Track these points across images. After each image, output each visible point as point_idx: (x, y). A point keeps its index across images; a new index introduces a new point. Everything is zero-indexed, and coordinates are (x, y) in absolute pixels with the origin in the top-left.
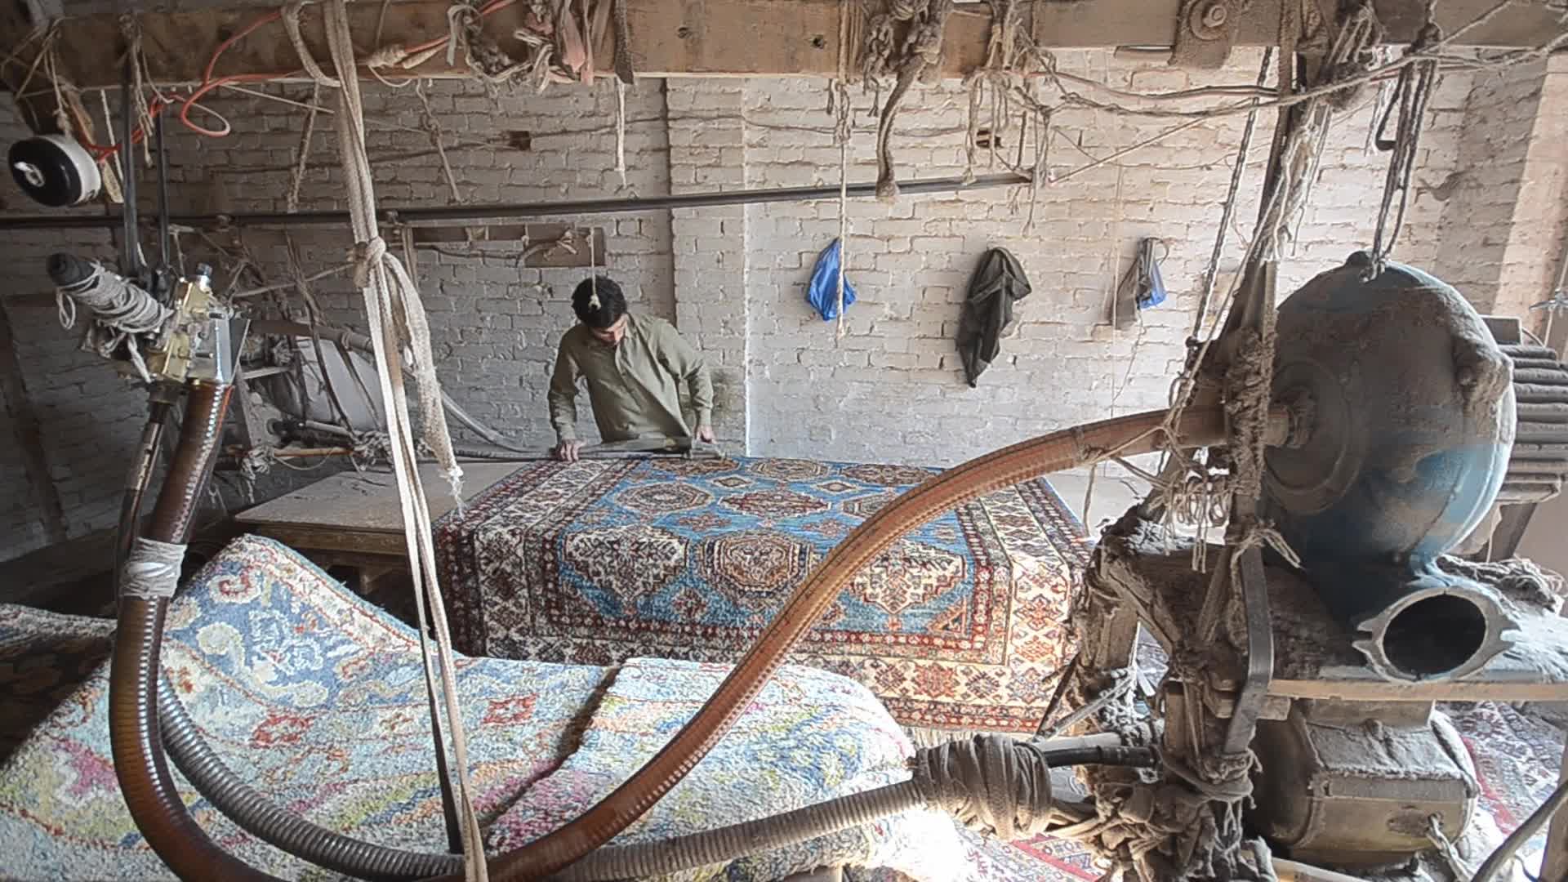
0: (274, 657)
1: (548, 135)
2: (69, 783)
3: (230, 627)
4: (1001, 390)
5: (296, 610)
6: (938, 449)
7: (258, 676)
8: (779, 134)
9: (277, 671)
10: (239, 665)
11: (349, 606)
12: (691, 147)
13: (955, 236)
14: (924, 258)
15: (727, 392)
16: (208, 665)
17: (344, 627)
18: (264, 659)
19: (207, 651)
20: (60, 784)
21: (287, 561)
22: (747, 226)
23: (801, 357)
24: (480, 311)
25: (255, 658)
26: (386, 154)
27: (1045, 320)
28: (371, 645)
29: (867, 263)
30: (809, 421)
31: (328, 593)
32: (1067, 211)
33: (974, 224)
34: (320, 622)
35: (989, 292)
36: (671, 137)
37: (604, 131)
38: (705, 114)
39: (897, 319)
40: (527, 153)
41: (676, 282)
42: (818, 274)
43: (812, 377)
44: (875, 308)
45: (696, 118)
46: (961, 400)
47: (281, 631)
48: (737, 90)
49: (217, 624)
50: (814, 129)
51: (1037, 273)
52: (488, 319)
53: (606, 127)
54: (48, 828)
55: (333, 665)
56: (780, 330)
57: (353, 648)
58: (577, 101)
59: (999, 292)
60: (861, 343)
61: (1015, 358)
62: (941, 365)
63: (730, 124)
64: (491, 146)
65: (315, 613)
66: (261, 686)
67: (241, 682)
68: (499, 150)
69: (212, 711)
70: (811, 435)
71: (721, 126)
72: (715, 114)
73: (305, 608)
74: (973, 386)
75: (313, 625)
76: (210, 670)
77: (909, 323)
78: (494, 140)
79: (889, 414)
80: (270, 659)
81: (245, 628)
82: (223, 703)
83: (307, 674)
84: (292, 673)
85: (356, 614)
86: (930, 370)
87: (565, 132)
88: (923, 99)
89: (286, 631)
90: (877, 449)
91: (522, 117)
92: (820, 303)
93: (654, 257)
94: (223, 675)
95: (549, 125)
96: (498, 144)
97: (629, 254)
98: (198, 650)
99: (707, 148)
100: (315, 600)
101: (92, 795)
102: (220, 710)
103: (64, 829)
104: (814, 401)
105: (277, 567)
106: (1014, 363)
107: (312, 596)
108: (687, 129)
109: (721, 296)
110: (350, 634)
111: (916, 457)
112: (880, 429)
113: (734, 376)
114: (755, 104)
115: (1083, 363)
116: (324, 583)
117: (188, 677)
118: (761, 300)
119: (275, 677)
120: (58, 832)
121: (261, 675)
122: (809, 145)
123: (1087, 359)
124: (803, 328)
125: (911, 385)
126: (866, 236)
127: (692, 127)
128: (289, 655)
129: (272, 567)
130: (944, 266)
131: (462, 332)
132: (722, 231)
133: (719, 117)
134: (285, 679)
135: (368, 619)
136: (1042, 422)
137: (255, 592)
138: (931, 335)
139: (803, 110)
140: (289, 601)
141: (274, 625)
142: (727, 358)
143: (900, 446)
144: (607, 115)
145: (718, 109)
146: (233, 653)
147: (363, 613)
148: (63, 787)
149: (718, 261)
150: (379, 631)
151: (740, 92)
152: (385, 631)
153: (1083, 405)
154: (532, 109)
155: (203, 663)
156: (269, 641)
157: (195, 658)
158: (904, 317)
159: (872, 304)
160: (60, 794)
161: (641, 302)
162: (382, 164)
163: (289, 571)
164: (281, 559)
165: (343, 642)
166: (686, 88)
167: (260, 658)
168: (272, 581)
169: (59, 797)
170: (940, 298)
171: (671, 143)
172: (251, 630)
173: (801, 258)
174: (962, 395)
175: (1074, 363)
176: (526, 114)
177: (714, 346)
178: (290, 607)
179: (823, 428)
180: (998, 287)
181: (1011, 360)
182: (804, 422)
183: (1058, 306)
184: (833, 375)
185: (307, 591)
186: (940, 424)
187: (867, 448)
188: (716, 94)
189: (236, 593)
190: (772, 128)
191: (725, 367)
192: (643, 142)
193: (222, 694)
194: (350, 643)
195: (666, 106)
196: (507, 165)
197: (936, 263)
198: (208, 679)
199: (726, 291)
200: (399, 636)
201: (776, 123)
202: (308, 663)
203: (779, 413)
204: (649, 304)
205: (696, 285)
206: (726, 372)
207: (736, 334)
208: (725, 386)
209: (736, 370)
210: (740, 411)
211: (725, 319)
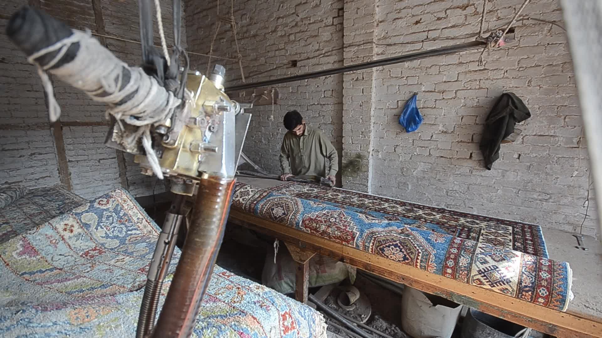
0: (107, 229)
1: (303, 60)
2: (18, 251)
3: (95, 215)
4: (508, 173)
5: (121, 215)
6: (467, 201)
7: (98, 233)
8: (391, 47)
9: (106, 233)
10: (93, 228)
11: (143, 217)
12: (352, 58)
13: (482, 88)
14: (463, 101)
15: (361, 163)
16: (81, 226)
17: (138, 224)
18: (103, 228)
19: (83, 221)
20: (16, 250)
21: (126, 198)
22: (374, 90)
23: (396, 149)
24: (278, 127)
25: (99, 228)
26: (255, 73)
27: (542, 133)
28: (146, 233)
29: (432, 104)
30: (398, 179)
31: (136, 211)
32: (561, 69)
33: (495, 81)
34: (129, 220)
35: (498, 117)
36: (344, 54)
37: (321, 56)
38: (358, 44)
39: (446, 132)
40: (296, 68)
41: (343, 115)
42: (405, 110)
43: (401, 159)
44: (434, 127)
45: (355, 45)
46: (482, 176)
47: (113, 220)
48: (372, 30)
49: (91, 213)
50: (408, 43)
51: (537, 106)
52: (280, 130)
53: (322, 54)
54: (5, 263)
55: (128, 236)
56: (387, 136)
57: (138, 232)
58: (313, 46)
59: (503, 118)
60: (426, 144)
61: (520, 155)
62: (471, 156)
63: (368, 46)
64: (285, 67)
65: (128, 217)
66: (98, 237)
67: (90, 234)
68: (287, 68)
69: (76, 241)
70: (399, 186)
71: (364, 48)
72: (362, 42)
73: (125, 215)
74: (489, 169)
75: (126, 221)
76: (82, 227)
77: (452, 134)
78: (286, 64)
79: (439, 180)
80: (105, 229)
81: (100, 217)
82: (81, 239)
83: (117, 237)
84: (111, 236)
85: (144, 220)
86: (464, 159)
87: (308, 58)
88: (466, 20)
89: (115, 220)
90: (432, 197)
91: (295, 55)
92: (405, 124)
93: (336, 105)
94: (86, 230)
95: (304, 56)
96: (288, 66)
97: (328, 104)
98: (80, 220)
99: (358, 57)
100: (130, 212)
101: (24, 257)
102: (80, 241)
103: (10, 264)
104: (401, 170)
105: (121, 199)
106: (519, 158)
107: (130, 211)
108: (351, 51)
109: (361, 121)
110: (139, 227)
111: (453, 203)
112: (434, 187)
113: (365, 156)
114: (381, 35)
115: (570, 160)
116: (136, 208)
117: (73, 228)
118: (379, 123)
119: (104, 235)
120: (8, 265)
121: (99, 234)
122: (404, 51)
123: (573, 158)
124: (398, 136)
125: (452, 166)
126: (431, 91)
127: (353, 50)
128: (113, 229)
129: (119, 199)
130: (475, 105)
131: (272, 134)
132: (363, 93)
133: (364, 44)
134: (107, 237)
135: (147, 223)
136: (538, 194)
137: (109, 206)
138: (466, 140)
139: (402, 35)
140: (120, 211)
141: (111, 218)
142: (362, 148)
143: (444, 196)
144: (322, 50)
145: (363, 40)
146: (92, 224)
147: (147, 221)
148: (16, 252)
149: (361, 106)
150: (150, 228)
151: (373, 31)
152: (152, 229)
153: (569, 186)
154: (299, 51)
155: (80, 225)
156: (107, 223)
157: (78, 222)
158: (450, 131)
159: (433, 125)
160: (14, 254)
161: (331, 124)
162: (254, 77)
163: (125, 201)
164: (124, 197)
165: (135, 229)
166: (351, 34)
167: (102, 228)
168: (117, 203)
169: (13, 254)
170: (472, 122)
171: (344, 57)
172: (102, 217)
173: (398, 103)
174: (483, 174)
175: (562, 160)
176: (296, 54)
177: (357, 142)
178: (119, 213)
179: (404, 183)
180: (504, 114)
181: (516, 156)
182: (396, 179)
183: (551, 126)
184: (411, 158)
185: (128, 209)
186: (468, 188)
187: (427, 195)
188: (364, 34)
189: (102, 205)
190: (388, 45)
191: (361, 151)
192: (335, 58)
193: (82, 236)
194: (138, 230)
195: (343, 42)
196: (289, 73)
197: (470, 103)
198: (80, 230)
199: (363, 119)
200: (156, 232)
201: (390, 43)
202: (119, 234)
203: (385, 174)
204: (334, 125)
205: (351, 116)
206: (361, 154)
207: (366, 137)
208: (360, 160)
209: (366, 153)
210: (366, 172)
211: (362, 131)
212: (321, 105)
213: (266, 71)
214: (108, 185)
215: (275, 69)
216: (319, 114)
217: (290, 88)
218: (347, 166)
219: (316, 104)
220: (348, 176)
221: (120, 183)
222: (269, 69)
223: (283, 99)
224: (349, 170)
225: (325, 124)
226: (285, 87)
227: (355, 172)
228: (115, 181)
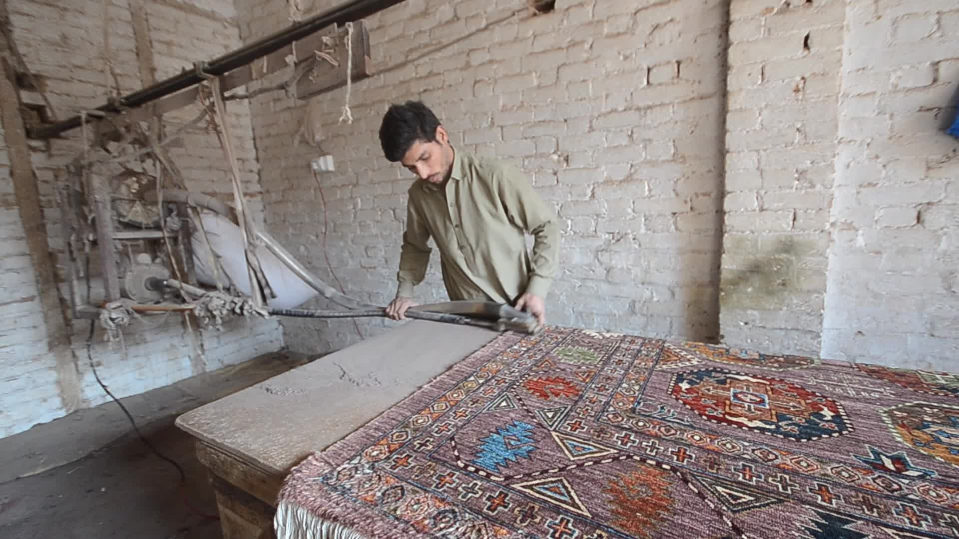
15: (797, 266)
23: (925, 218)
40: (551, 15)
41: (729, 127)
56: (889, 179)
64: (516, 18)
68: (522, 20)
78: (519, 11)
93: (694, 104)
96: (524, 14)
97: (663, 105)
109: (798, 137)
113: (810, 245)
124: (932, 173)
132: (805, 48)
142: (800, 221)
149: (797, 91)
162: (421, 61)
173: (935, 71)
177: (781, 205)
191: (796, 232)
196: (530, 33)
199: (806, 129)
204: (684, 162)
205: (758, 127)
206: (796, 239)
207: (818, 186)
208: (793, 258)
209: (815, 236)
210: (816, 291)
211: (801, 167)
212: (638, 109)
213: (458, 40)
214: (14, 378)
215: (486, 28)
216: (631, 136)
217: (534, 74)
218: (741, 278)
219: (621, 109)
220: (745, 309)
221: (50, 368)
222: (467, 33)
223: (511, 109)
224: (750, 290)
225: (652, 163)
226: (518, 75)
227: (771, 293)
228: (37, 365)
